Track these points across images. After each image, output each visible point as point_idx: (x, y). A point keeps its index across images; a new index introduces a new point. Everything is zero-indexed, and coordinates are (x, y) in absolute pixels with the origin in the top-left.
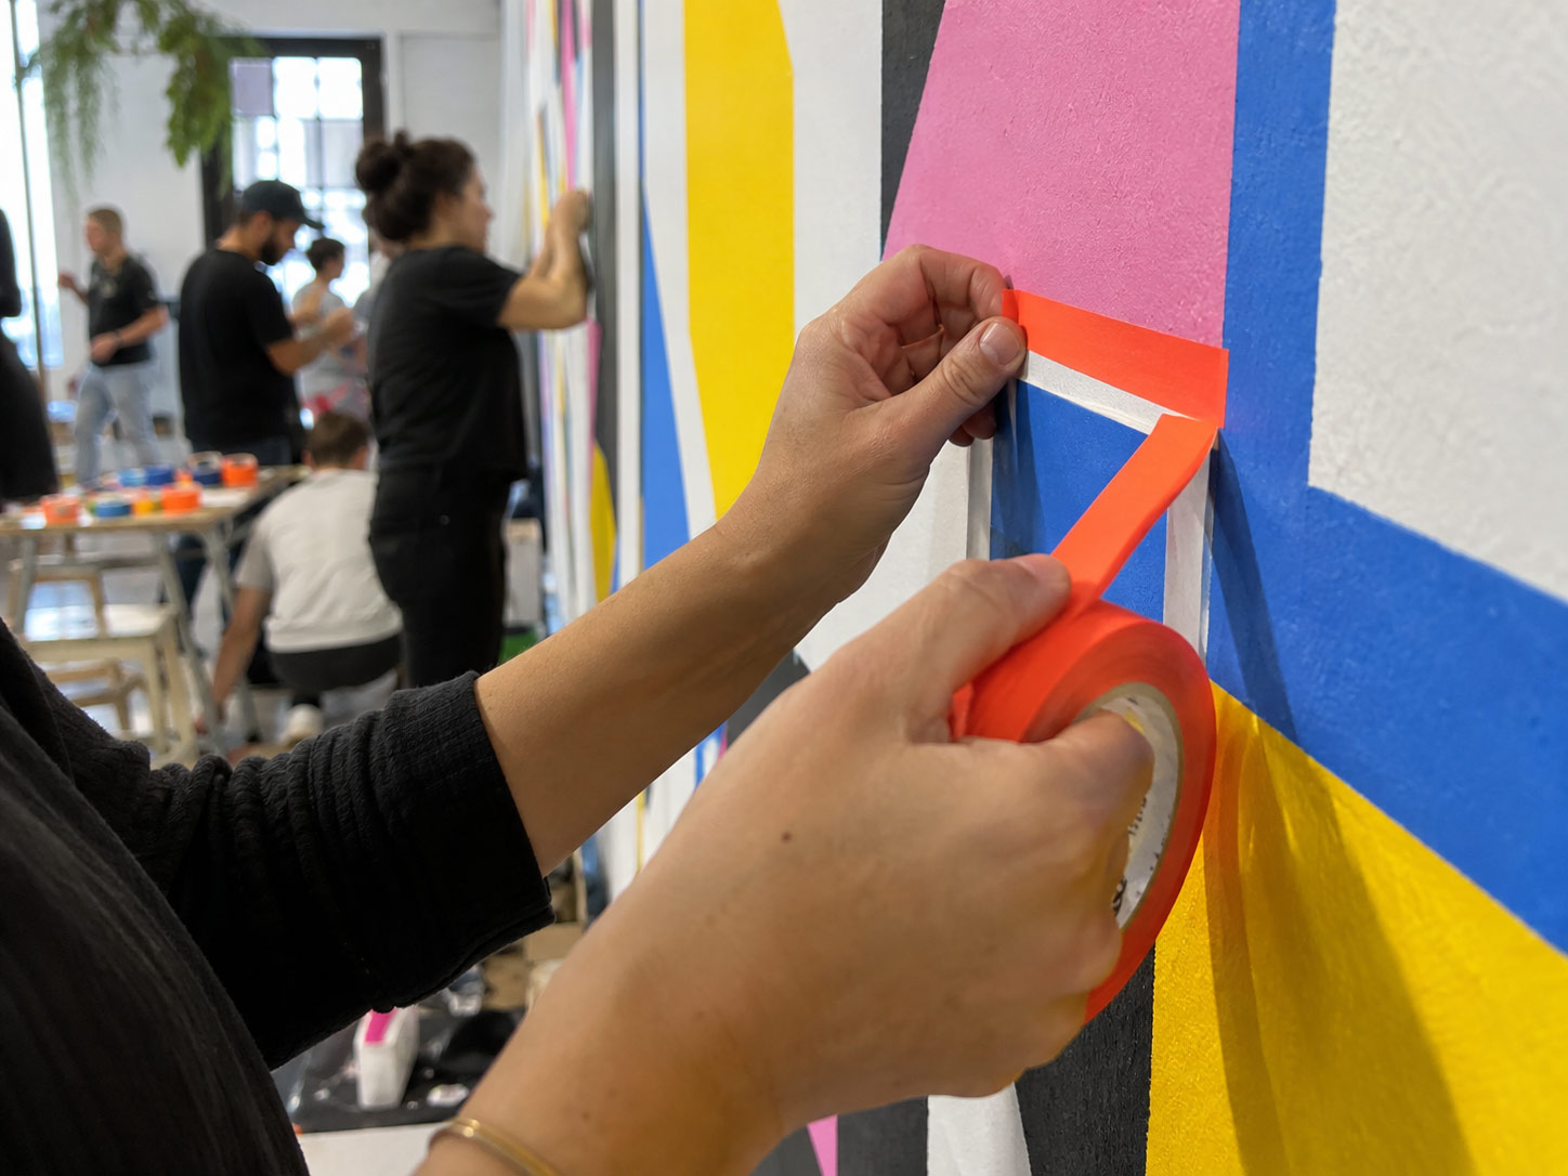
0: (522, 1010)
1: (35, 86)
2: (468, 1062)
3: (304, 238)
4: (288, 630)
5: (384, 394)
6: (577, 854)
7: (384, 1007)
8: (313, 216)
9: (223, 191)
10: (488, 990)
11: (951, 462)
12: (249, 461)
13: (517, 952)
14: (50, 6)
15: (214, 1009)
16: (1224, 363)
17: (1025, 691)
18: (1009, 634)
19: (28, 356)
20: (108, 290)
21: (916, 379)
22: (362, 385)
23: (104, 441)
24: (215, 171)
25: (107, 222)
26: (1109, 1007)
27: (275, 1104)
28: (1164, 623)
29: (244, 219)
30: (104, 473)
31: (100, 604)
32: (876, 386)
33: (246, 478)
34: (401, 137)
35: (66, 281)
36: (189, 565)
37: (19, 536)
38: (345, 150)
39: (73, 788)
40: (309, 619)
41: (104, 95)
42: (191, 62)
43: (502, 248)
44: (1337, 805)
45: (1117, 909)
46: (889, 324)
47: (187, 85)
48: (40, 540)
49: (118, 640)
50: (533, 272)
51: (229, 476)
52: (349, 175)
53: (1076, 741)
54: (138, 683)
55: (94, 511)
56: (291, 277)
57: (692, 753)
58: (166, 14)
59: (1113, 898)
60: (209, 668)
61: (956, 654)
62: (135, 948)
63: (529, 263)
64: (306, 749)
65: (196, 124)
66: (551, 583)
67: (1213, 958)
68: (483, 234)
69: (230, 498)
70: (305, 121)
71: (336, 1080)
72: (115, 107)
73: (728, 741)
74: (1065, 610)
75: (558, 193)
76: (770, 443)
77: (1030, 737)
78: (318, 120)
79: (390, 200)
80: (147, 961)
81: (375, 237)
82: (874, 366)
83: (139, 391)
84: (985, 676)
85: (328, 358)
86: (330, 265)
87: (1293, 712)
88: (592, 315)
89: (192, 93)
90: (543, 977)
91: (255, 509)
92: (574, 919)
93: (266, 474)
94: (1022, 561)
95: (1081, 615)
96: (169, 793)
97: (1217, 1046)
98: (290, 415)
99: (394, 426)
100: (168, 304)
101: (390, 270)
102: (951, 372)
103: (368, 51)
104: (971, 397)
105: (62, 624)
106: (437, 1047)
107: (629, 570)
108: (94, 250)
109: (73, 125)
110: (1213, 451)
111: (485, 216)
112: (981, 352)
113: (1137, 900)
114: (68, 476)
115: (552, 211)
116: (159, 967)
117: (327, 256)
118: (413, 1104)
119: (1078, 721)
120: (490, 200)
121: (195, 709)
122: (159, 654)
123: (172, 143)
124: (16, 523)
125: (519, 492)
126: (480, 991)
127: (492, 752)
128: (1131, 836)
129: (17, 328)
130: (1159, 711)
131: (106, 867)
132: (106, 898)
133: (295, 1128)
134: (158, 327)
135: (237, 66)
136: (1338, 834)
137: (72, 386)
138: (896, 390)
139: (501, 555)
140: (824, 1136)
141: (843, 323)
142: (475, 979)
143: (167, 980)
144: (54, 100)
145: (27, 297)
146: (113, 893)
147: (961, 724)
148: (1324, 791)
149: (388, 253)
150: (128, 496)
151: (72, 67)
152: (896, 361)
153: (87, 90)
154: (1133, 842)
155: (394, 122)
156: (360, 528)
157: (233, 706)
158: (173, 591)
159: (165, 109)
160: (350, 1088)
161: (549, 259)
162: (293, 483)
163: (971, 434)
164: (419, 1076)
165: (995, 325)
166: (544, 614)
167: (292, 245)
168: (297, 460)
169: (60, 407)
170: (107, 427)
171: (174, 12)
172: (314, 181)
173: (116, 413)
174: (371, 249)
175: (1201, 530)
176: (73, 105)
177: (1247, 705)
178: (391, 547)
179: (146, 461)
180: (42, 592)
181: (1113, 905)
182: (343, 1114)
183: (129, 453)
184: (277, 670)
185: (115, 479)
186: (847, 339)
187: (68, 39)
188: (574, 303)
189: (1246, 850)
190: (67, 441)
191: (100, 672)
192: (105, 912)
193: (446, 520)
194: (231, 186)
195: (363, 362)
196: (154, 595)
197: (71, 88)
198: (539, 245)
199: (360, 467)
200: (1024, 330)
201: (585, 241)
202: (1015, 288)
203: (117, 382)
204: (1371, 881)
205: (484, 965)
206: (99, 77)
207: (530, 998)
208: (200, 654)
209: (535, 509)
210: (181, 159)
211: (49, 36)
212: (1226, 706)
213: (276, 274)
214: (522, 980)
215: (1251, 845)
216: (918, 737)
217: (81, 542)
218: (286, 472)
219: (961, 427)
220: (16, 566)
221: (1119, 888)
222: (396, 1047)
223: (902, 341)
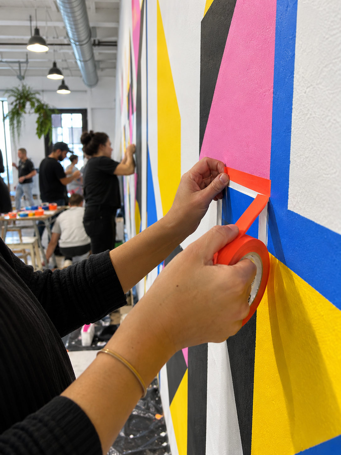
0: (119, 325)
1: (7, 121)
2: (106, 337)
3: (69, 155)
4: (64, 243)
5: (86, 189)
6: (131, 289)
7: (88, 323)
8: (71, 150)
9: (50, 144)
10: (112, 321)
11: (213, 204)
12: (55, 204)
13: (118, 312)
14: (11, 103)
15: (48, 324)
16: (270, 183)
17: (229, 254)
18: (226, 242)
19: (6, 182)
20: (23, 167)
21: (206, 186)
22: (82, 188)
23: (22, 200)
24: (48, 139)
25: (23, 151)
26: (247, 323)
27: (62, 345)
28: (258, 239)
29: (55, 151)
30: (22, 207)
31: (21, 236)
32: (198, 188)
33: (54, 208)
34: (91, 132)
35: (14, 165)
36: (41, 228)
37: (4, 221)
38: (78, 135)
39: (17, 274)
40: (69, 240)
41: (22, 122)
42: (42, 115)
43: (115, 157)
44: (294, 278)
45: (249, 301)
46: (200, 174)
47: (41, 120)
48: (8, 222)
49: (25, 244)
50: (122, 162)
51: (50, 208)
52: (79, 140)
53: (240, 265)
54: (29, 254)
55: (20, 215)
56: (66, 164)
57: (157, 267)
58: (36, 104)
59: (248, 299)
60: (45, 251)
61: (214, 246)
62: (31, 310)
63: (121, 160)
64: (70, 268)
65: (43, 129)
66: (126, 231)
67: (269, 312)
68: (110, 154)
69: (51, 213)
70: (69, 128)
71: (76, 340)
72: (25, 126)
73: (165, 265)
74: (238, 236)
75: (128, 145)
76: (175, 200)
77: (230, 264)
78: (72, 128)
79: (88, 146)
80: (33, 313)
81: (85, 154)
82: (197, 183)
83: (30, 189)
84: (221, 250)
85: (74, 182)
86: (75, 161)
87: (285, 259)
88: (136, 172)
89: (42, 122)
90: (123, 317)
91: (57, 215)
92: (131, 305)
93: (59, 207)
94: (229, 226)
95: (241, 237)
96: (38, 277)
97: (270, 331)
98: (65, 194)
99: (89, 196)
100: (37, 170)
101: (88, 162)
102: (213, 185)
103: (84, 112)
104: (218, 191)
105: (13, 240)
106: (99, 333)
107: (144, 227)
108: (20, 157)
109: (16, 130)
110: (268, 202)
111: (111, 150)
112: (220, 180)
113: (253, 299)
114: (14, 208)
115: (127, 149)
116: (36, 314)
117: (74, 159)
118: (94, 346)
119: (240, 261)
120: (112, 147)
121: (42, 260)
122: (34, 247)
123: (37, 133)
124: (3, 218)
125: (119, 211)
126: (110, 321)
127: (113, 267)
128: (252, 286)
129: (4, 175)
130: (257, 258)
131: (24, 292)
132: (24, 299)
133: (67, 350)
134: (34, 175)
135: (53, 116)
136: (295, 285)
137: (15, 188)
138: (202, 189)
139: (115, 224)
140: (185, 352)
141: (191, 174)
142: (108, 318)
143: (38, 317)
144: (12, 124)
145: (6, 168)
146: (26, 298)
147: (215, 261)
148: (292, 276)
149: (88, 158)
150: (27, 212)
151: (16, 116)
152: (202, 182)
153: (19, 122)
154: (252, 287)
155: (90, 128)
156: (81, 219)
157: (51, 260)
158: (37, 234)
159: (36, 126)
160: (80, 342)
161: (126, 159)
162: (66, 210)
163: (217, 198)
164: (95, 340)
165: (223, 175)
166: (125, 238)
167: (66, 157)
168: (67, 204)
169: (13, 193)
170: (23, 197)
171: (38, 104)
172: (71, 142)
173: (24, 194)
174: (84, 157)
175: (266, 219)
176: (16, 125)
177: (276, 257)
178: (88, 224)
179: (32, 205)
180: (9, 233)
181: (248, 301)
182: (78, 347)
183: (27, 203)
184: (61, 252)
185: (24, 209)
186: (192, 178)
187: (14, 111)
188: (132, 169)
189: (276, 288)
190: (14, 200)
191: (21, 251)
192: (24, 302)
193: (101, 217)
194: (52, 143)
195: (82, 183)
196: (33, 234)
197: (15, 122)
198: (123, 157)
199: (81, 206)
200: (229, 175)
201: (134, 156)
202: (227, 166)
203: (25, 187)
204: (301, 295)
205: (110, 315)
206: (21, 119)
207: (121, 322)
208: (43, 248)
209: (122, 215)
210: (40, 137)
211: (10, 110)
212: (271, 257)
213: (62, 163)
214: (119, 318)
215: (277, 287)
216: (206, 264)
217: (17, 222)
218: (64, 207)
219: (215, 197)
220: (3, 227)
221: (249, 297)
222: (90, 333)
223: (203, 178)
